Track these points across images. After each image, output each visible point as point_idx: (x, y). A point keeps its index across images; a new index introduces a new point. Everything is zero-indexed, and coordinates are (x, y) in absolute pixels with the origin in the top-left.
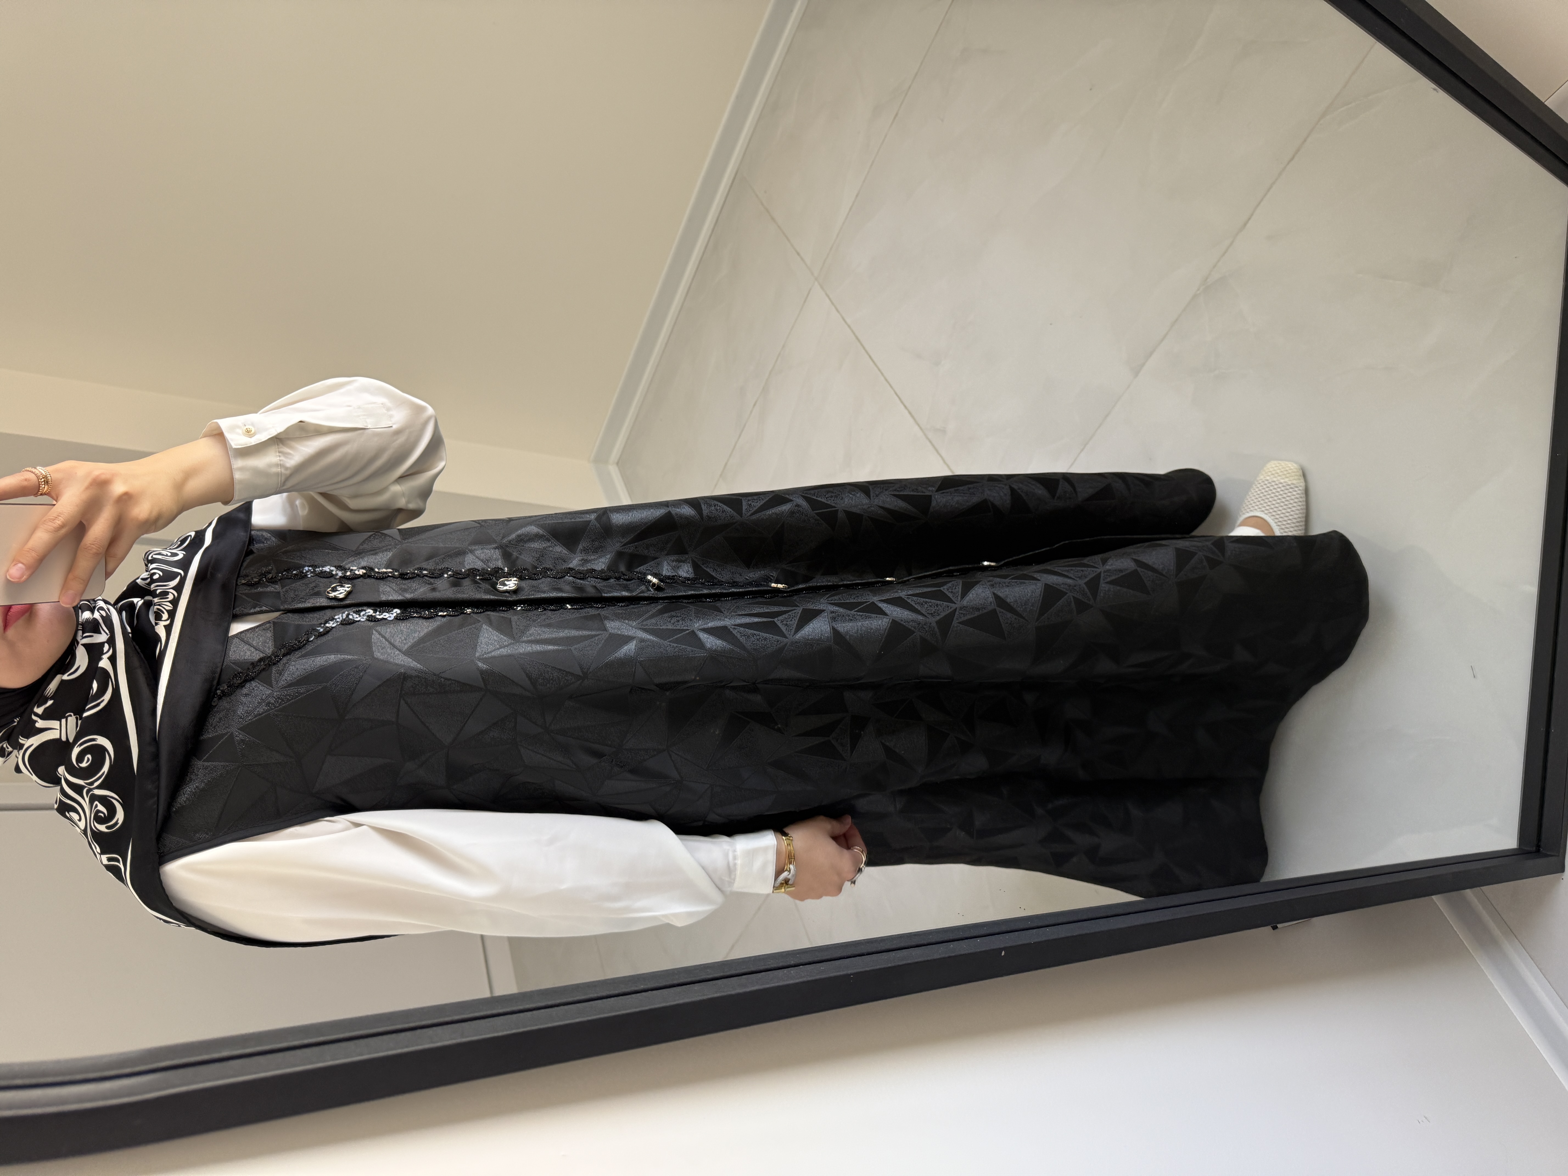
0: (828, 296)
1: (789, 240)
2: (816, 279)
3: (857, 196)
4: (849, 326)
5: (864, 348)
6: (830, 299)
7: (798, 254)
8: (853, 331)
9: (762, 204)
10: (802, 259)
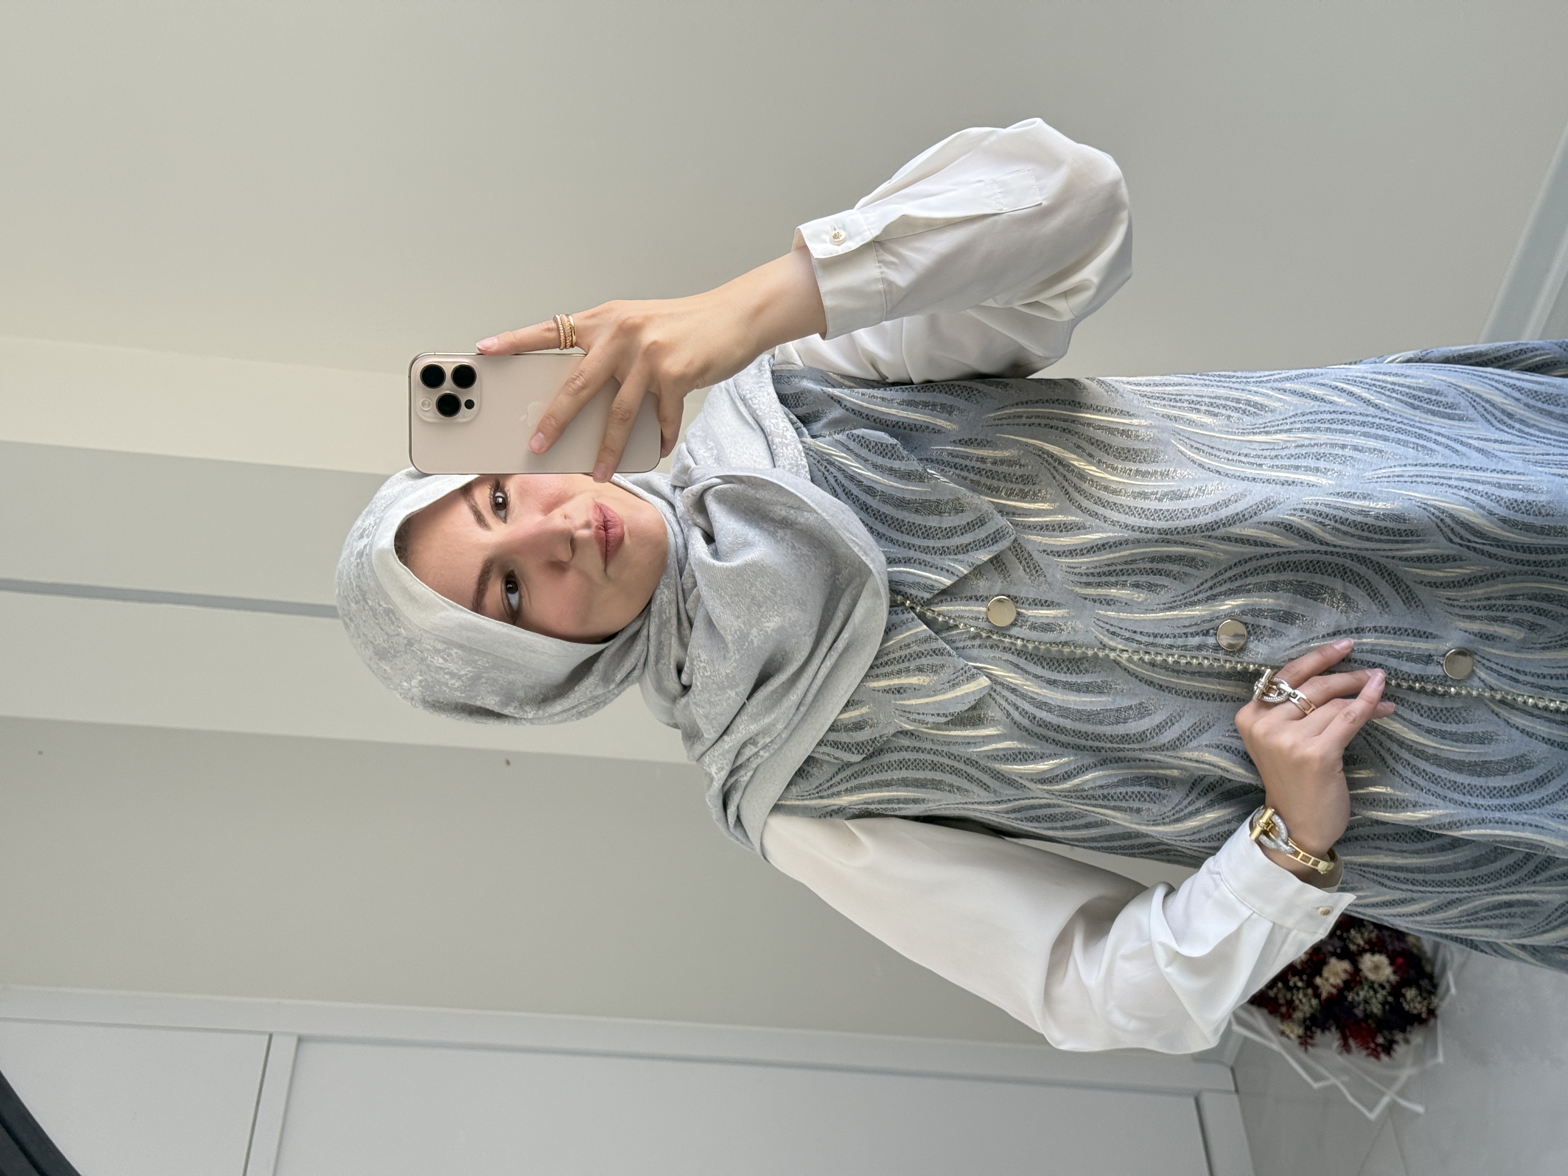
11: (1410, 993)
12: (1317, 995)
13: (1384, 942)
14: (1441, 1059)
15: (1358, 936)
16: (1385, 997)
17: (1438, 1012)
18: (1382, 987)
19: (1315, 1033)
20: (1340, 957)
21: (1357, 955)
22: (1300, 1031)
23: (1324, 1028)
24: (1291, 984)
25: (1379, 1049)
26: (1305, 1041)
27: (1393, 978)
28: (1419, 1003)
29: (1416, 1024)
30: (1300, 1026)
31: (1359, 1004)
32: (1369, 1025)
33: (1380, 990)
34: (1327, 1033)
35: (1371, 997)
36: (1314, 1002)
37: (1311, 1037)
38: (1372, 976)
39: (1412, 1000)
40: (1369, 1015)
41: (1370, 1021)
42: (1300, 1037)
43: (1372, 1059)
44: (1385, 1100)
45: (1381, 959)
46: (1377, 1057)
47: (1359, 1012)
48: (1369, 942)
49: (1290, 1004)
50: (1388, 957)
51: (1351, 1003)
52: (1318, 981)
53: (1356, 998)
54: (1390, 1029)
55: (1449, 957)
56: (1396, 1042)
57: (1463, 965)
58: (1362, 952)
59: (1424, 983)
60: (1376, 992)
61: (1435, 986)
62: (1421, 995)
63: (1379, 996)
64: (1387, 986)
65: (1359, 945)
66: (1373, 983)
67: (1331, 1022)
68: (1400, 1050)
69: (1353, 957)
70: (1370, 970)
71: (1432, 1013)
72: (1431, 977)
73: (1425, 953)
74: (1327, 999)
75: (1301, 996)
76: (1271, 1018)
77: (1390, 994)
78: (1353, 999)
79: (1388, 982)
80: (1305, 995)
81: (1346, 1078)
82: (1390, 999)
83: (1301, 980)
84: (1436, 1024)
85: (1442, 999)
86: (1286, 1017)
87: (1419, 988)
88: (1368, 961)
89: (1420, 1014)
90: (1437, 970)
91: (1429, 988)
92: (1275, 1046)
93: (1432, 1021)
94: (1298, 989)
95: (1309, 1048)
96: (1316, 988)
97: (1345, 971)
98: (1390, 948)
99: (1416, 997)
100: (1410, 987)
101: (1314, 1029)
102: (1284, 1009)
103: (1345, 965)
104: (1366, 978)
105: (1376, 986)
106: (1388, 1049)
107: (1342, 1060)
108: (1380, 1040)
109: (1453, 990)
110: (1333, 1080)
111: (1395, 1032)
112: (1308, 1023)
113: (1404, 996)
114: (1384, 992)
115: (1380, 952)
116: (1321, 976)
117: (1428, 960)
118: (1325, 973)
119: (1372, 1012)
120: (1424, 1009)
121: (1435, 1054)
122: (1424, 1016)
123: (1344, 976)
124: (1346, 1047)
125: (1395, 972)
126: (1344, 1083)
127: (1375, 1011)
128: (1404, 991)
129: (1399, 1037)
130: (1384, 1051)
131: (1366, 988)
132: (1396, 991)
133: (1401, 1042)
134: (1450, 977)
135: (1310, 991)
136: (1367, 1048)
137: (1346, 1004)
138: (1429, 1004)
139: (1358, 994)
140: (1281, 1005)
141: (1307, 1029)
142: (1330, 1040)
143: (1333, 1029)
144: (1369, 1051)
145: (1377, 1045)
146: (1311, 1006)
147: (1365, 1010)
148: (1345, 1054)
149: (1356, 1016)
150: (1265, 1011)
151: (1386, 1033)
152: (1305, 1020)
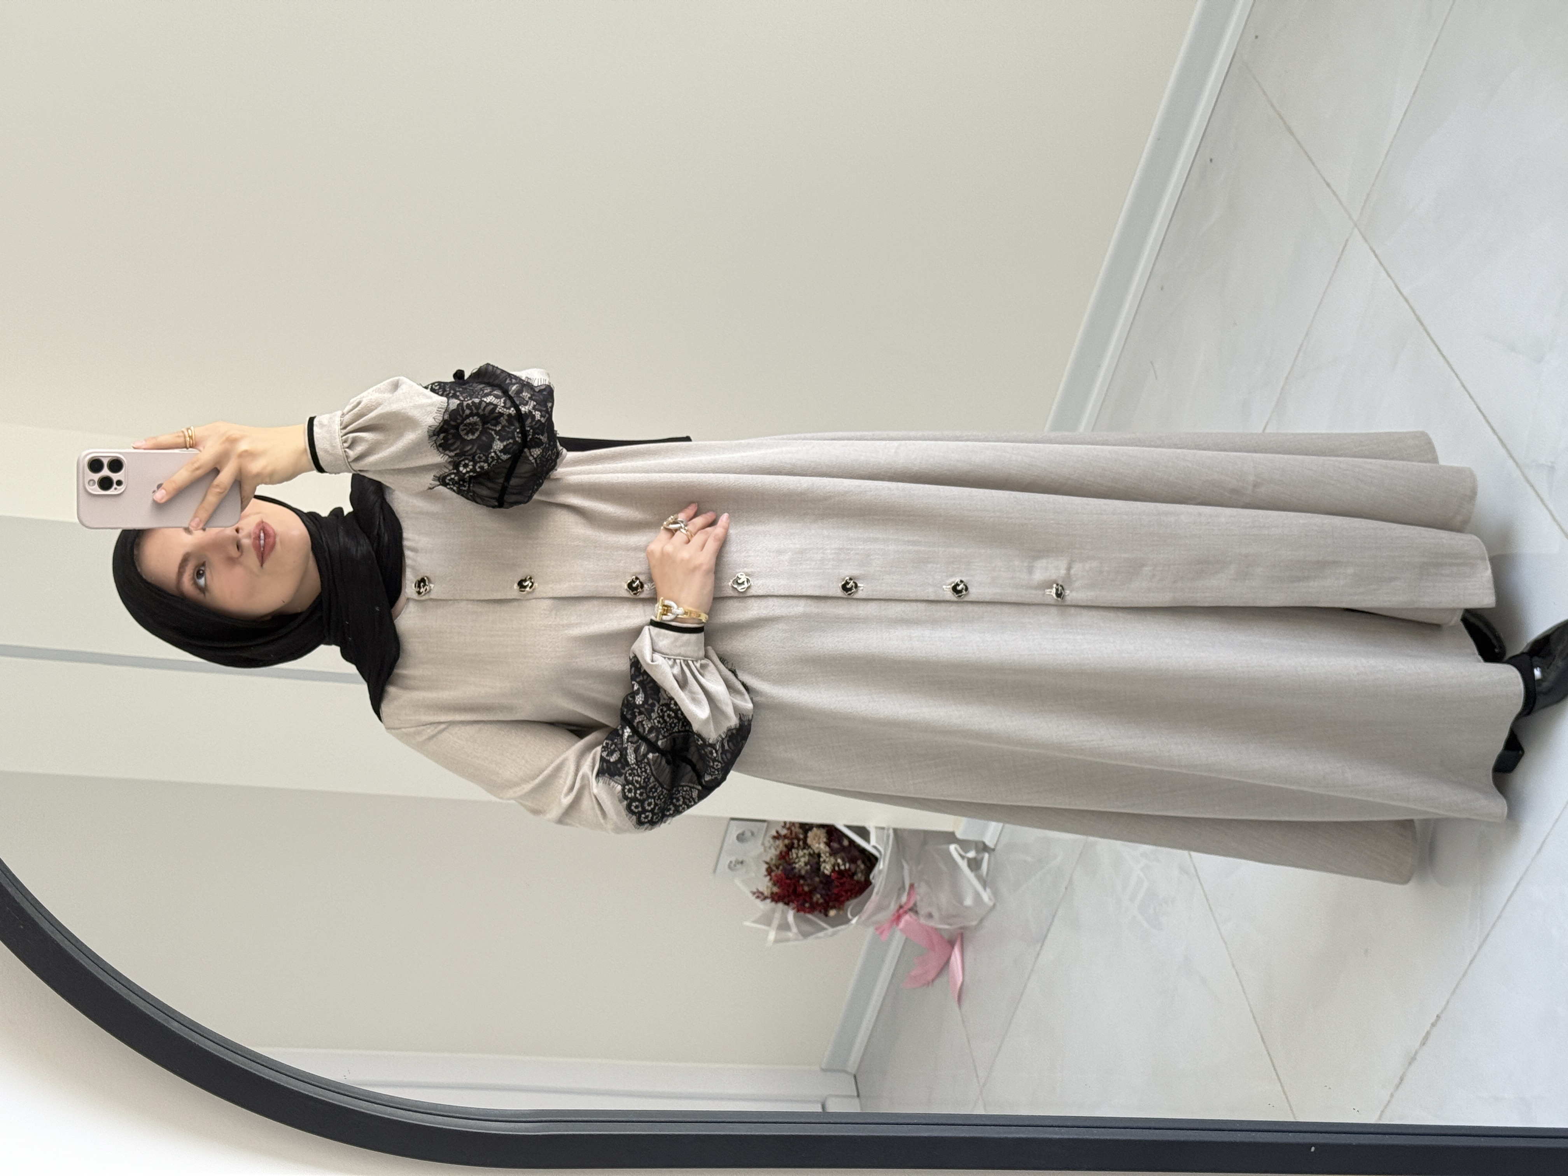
2: (1356, 225)
3: (1416, 91)
4: (1406, 300)
5: (1429, 335)
6: (1376, 256)
7: (1328, 185)
8: (1411, 307)
9: (1272, 106)
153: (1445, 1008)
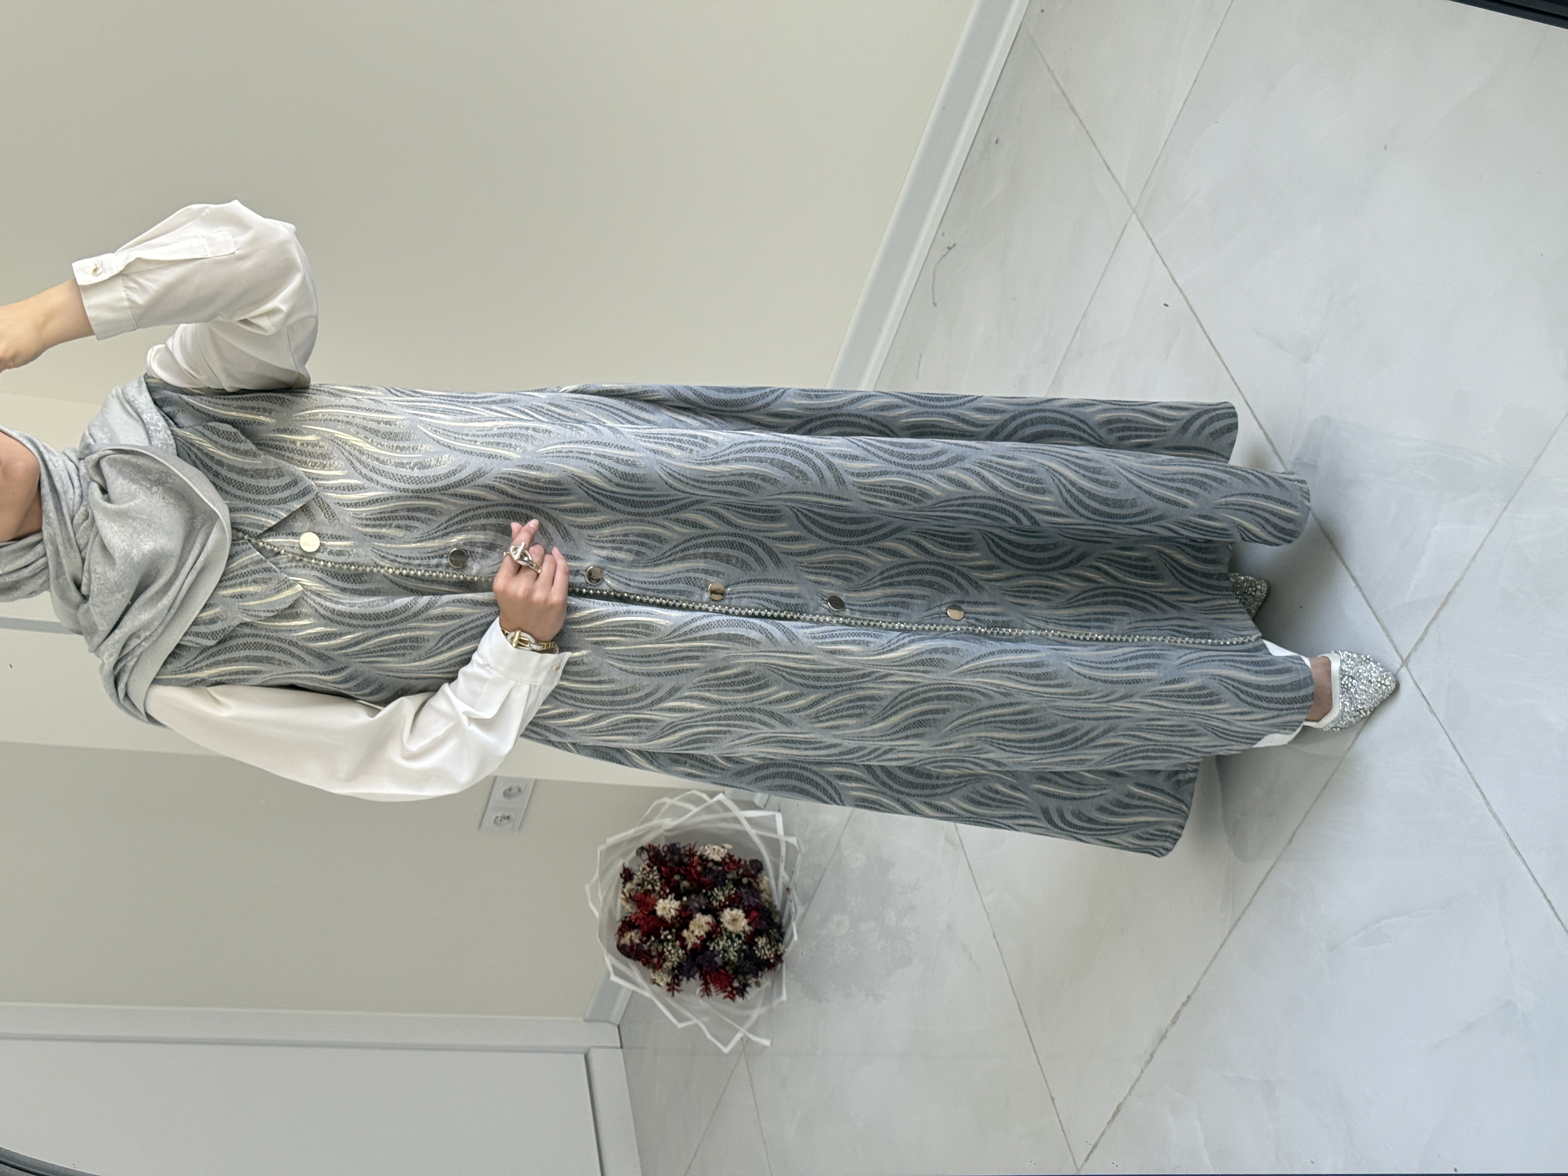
0: (1151, 240)
1: (1094, 144)
2: (1134, 211)
3: (1195, 81)
4: (1180, 290)
5: (1201, 326)
6: (1153, 244)
7: (1109, 168)
9: (1057, 82)
10: (1113, 177)
11: (761, 941)
12: (684, 947)
13: (742, 899)
14: (784, 997)
15: (720, 893)
16: (741, 945)
17: (784, 958)
18: (739, 936)
19: (682, 980)
20: (705, 912)
21: (718, 911)
22: (668, 979)
23: (689, 976)
24: (662, 937)
25: (735, 992)
26: (673, 987)
27: (747, 928)
28: (769, 950)
29: (766, 970)
30: (669, 974)
31: (719, 953)
32: (726, 971)
33: (737, 940)
34: (691, 979)
35: (729, 947)
36: (681, 952)
37: (678, 985)
38: (730, 928)
39: (763, 947)
40: (727, 963)
41: (728, 968)
42: (668, 984)
43: (728, 999)
44: (738, 1036)
45: (739, 913)
46: (733, 999)
47: (718, 960)
48: (729, 898)
49: (661, 954)
50: (745, 912)
51: (713, 951)
52: (685, 933)
53: (717, 948)
54: (745, 974)
55: (793, 910)
56: (749, 985)
57: (804, 916)
58: (723, 907)
59: (774, 932)
60: (733, 942)
61: (782, 935)
62: (770, 943)
63: (735, 944)
64: (743, 935)
65: (720, 901)
66: (731, 933)
67: (695, 969)
68: (752, 992)
69: (715, 912)
70: (729, 923)
71: (779, 958)
72: (779, 927)
73: (775, 907)
74: (691, 949)
75: (670, 948)
76: (645, 968)
77: (744, 943)
78: (714, 948)
79: (744, 932)
80: (673, 947)
81: (706, 1019)
82: (744, 947)
83: (671, 933)
84: (782, 967)
85: (786, 947)
86: (657, 967)
87: (769, 936)
88: (727, 915)
89: (768, 960)
90: (784, 921)
91: (777, 936)
92: (647, 994)
93: (779, 966)
94: (668, 941)
95: (675, 992)
96: (683, 940)
97: (708, 923)
98: (746, 903)
99: (766, 944)
100: (762, 936)
101: (681, 977)
102: (655, 960)
103: (708, 918)
104: (726, 929)
105: (734, 936)
106: (742, 991)
107: (703, 1003)
108: (736, 984)
109: (796, 938)
110: (695, 1021)
111: (748, 977)
112: (676, 972)
113: (756, 943)
114: (740, 941)
115: (738, 907)
116: (688, 928)
117: (777, 913)
118: (691, 927)
119: (729, 959)
120: (772, 956)
121: (780, 994)
122: (772, 961)
123: (707, 928)
124: (707, 991)
125: (749, 924)
126: (704, 1023)
127: (732, 958)
128: (756, 940)
129: (752, 981)
130: (738, 993)
131: (725, 938)
132: (750, 940)
133: (753, 985)
134: (794, 925)
135: (678, 943)
136: (724, 991)
137: (708, 953)
138: (776, 951)
139: (718, 945)
140: (654, 957)
141: (675, 977)
142: (694, 985)
143: (697, 976)
144: (726, 994)
145: (733, 988)
146: (678, 957)
147: (723, 958)
148: (706, 996)
149: (716, 963)
150: (640, 963)
151: (741, 977)
152: (673, 969)
153: (1195, 989)
